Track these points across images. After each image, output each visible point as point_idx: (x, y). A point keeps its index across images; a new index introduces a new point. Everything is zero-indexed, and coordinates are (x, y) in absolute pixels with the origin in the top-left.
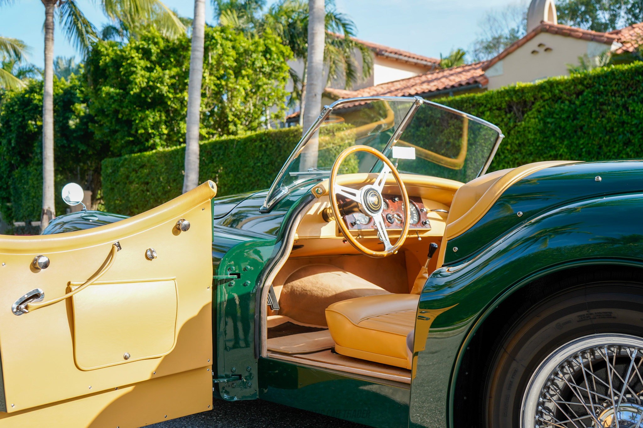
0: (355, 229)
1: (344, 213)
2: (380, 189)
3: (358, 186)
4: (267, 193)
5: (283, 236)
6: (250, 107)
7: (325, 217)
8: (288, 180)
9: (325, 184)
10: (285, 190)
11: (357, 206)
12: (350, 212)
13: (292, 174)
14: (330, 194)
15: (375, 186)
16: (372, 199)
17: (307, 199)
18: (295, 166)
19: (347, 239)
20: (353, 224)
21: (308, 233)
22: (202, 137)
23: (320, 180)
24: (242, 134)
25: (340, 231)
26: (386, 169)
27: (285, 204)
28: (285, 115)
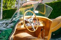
0: (28, 26)
1: (26, 23)
2: (33, 19)
3: (28, 18)
4: (11, 19)
5: (14, 28)
6: (10, 5)
7: (22, 24)
8: (15, 17)
9: (22, 18)
10: (14, 19)
11: (28, 22)
12: (27, 23)
13: (15, 16)
14: (23, 20)
15: (32, 18)
16: (31, 21)
17: (19, 21)
18: (16, 14)
19: (26, 28)
20: (27, 25)
21: (19, 27)
22: (3, 9)
23: (21, 17)
24: (9, 9)
25: (25, 26)
26: (34, 15)
27: (14, 22)
28: (15, 6)
